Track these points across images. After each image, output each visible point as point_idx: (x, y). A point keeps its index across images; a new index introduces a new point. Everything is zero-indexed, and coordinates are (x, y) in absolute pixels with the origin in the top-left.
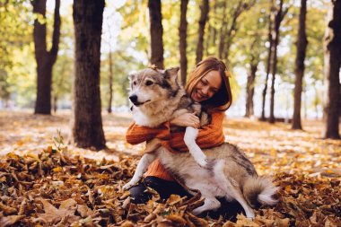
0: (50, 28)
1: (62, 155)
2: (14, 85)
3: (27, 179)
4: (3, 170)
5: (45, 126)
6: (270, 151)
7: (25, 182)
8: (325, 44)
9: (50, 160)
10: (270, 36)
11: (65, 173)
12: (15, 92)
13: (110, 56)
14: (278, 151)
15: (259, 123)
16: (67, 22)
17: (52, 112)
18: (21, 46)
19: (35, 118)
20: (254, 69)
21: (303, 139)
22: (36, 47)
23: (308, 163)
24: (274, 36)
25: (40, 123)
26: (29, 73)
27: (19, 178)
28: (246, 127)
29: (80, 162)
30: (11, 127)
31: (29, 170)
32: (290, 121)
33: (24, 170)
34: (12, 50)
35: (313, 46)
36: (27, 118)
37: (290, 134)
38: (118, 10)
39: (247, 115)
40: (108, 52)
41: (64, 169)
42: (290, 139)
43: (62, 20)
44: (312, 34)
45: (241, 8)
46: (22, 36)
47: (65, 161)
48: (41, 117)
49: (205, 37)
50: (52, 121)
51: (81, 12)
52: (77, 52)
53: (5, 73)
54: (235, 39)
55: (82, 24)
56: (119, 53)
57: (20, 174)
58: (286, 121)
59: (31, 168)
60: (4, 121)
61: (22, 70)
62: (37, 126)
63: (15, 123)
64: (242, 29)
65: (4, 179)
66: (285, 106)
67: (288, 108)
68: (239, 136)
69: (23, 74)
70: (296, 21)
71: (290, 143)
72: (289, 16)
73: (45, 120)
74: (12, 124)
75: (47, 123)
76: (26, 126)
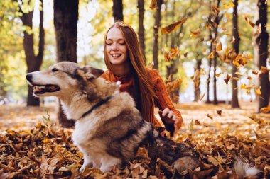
0: (37, 39)
1: (50, 130)
2: (10, 85)
3: (22, 149)
4: (3, 142)
5: (36, 115)
6: (215, 124)
7: (20, 151)
8: (254, 39)
9: (40, 133)
10: (211, 37)
11: (53, 143)
12: (11, 91)
13: (85, 58)
14: (222, 124)
15: (205, 105)
16: (50, 34)
17: (41, 104)
18: (14, 53)
19: (28, 109)
20: (199, 63)
21: (241, 114)
22: (26, 54)
23: (246, 130)
24: (213, 36)
25: (32, 113)
26: (21, 75)
27: (16, 149)
28: (196, 108)
29: (64, 134)
30: (9, 116)
31: (24, 143)
32: (230, 103)
33: (20, 142)
34: (7, 57)
35: (245, 42)
36: (21, 110)
37: (231, 112)
38: (89, 22)
39: (196, 100)
40: (83, 55)
41: (52, 140)
42: (230, 115)
43: (46, 32)
44: (243, 33)
45: (186, 16)
46: (15, 45)
47: (52, 134)
48: (32, 108)
49: (159, 40)
50: (41, 111)
51: (60, 21)
52: (58, 52)
53: (3, 75)
54: (182, 41)
55: (61, 30)
56: (92, 56)
57: (16, 145)
58: (227, 102)
59: (25, 140)
60: (3, 112)
61: (16, 73)
62: (29, 115)
63: (12, 114)
64: (188, 32)
65: (4, 149)
66: (225, 91)
67: (227, 92)
68: (190, 115)
69: (16, 76)
70: (231, 24)
71: (231, 117)
72: (224, 20)
73: (35, 110)
74: (9, 114)
75: (37, 112)
76: (21, 115)
